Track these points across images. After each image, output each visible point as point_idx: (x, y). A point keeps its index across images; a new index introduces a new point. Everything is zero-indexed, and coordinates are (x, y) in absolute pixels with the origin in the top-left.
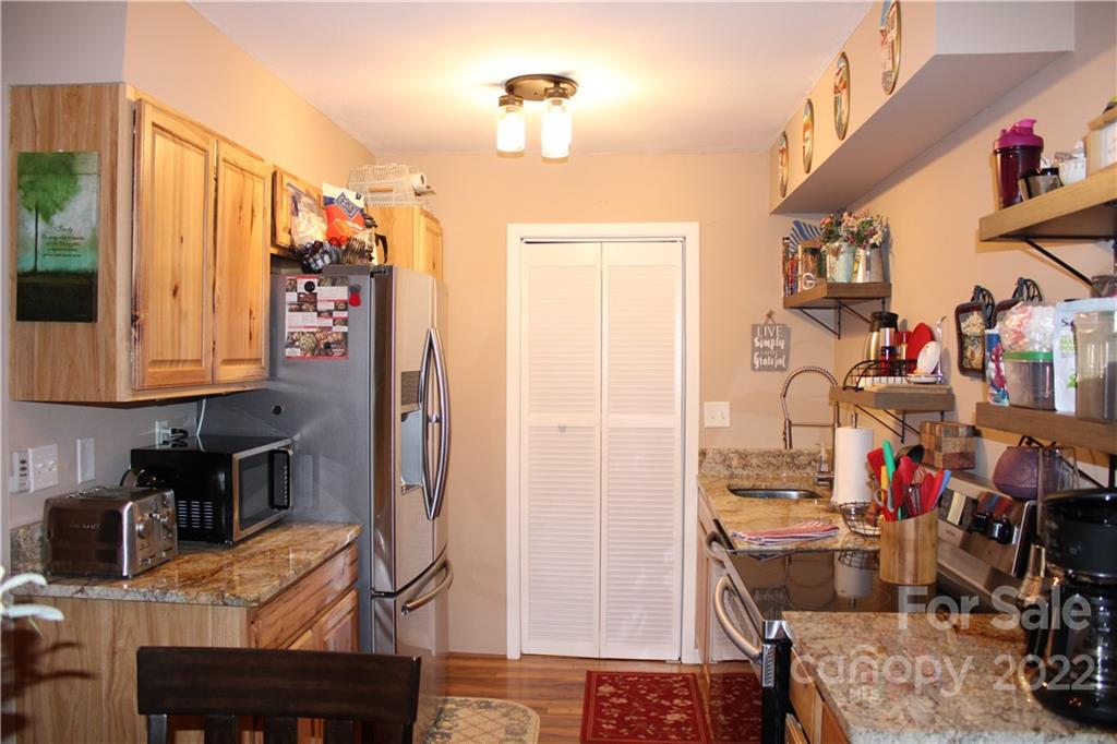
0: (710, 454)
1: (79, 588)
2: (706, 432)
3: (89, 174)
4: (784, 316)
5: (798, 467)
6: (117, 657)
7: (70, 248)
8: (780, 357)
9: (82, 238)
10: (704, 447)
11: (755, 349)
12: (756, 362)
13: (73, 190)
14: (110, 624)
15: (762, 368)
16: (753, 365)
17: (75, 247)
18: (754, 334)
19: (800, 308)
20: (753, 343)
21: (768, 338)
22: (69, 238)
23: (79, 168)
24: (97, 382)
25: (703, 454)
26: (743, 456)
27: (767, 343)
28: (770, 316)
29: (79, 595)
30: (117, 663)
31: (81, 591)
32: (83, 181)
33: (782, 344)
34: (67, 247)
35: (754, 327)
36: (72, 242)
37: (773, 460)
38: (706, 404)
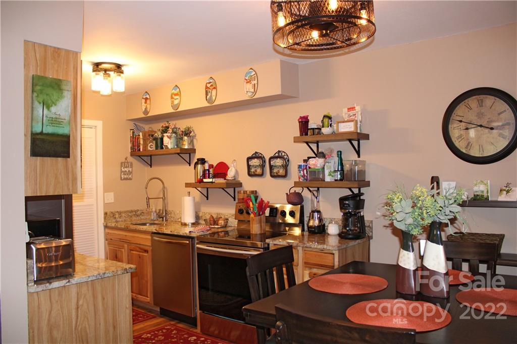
0: (108, 214)
1: (68, 280)
2: (106, 205)
3: (68, 91)
4: (131, 159)
5: (138, 216)
6: (79, 309)
7: (60, 123)
8: (130, 174)
9: (65, 119)
10: (107, 211)
11: (122, 172)
12: (122, 176)
13: (61, 97)
14: (76, 295)
15: (125, 179)
16: (121, 178)
17: (61, 123)
18: (121, 166)
19: (139, 156)
20: (121, 169)
21: (126, 167)
22: (59, 119)
23: (64, 87)
24: (68, 185)
25: (106, 214)
26: (120, 213)
27: (126, 169)
28: (126, 159)
29: (68, 284)
30: (79, 312)
31: (69, 282)
32: (65, 93)
33: (131, 169)
34: (58, 123)
35: (122, 163)
36: (60, 120)
37: (130, 214)
38: (105, 194)
